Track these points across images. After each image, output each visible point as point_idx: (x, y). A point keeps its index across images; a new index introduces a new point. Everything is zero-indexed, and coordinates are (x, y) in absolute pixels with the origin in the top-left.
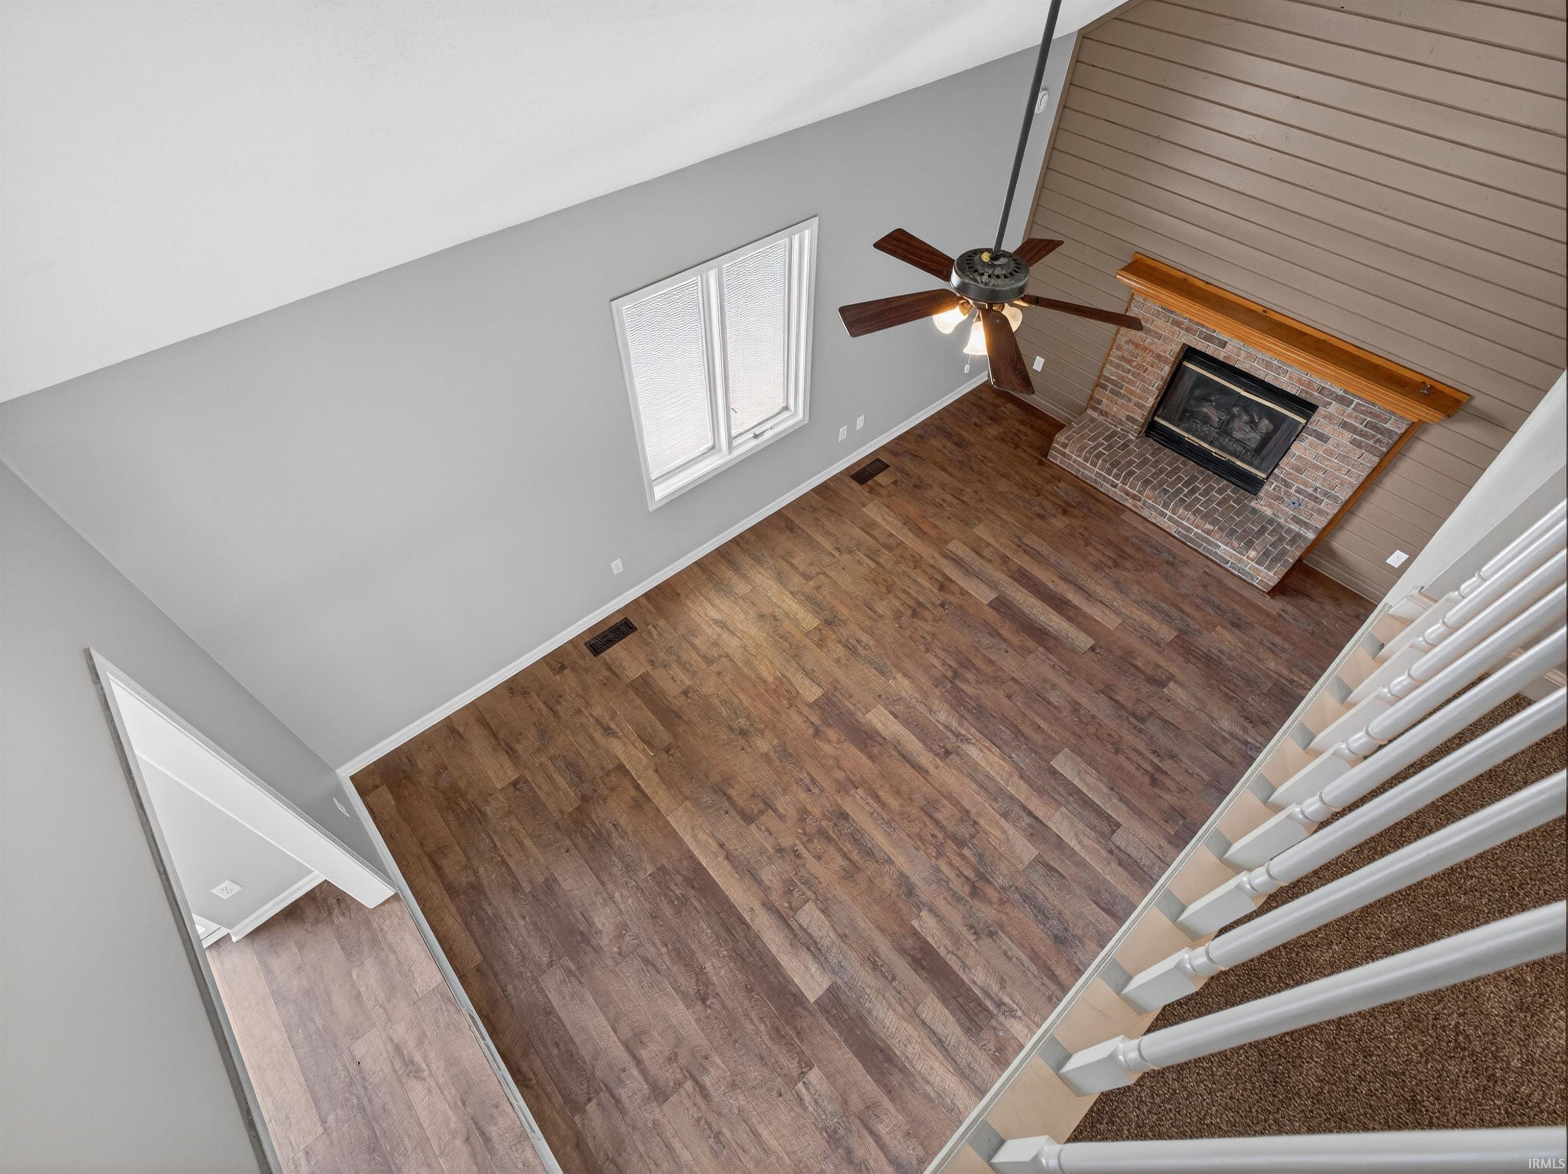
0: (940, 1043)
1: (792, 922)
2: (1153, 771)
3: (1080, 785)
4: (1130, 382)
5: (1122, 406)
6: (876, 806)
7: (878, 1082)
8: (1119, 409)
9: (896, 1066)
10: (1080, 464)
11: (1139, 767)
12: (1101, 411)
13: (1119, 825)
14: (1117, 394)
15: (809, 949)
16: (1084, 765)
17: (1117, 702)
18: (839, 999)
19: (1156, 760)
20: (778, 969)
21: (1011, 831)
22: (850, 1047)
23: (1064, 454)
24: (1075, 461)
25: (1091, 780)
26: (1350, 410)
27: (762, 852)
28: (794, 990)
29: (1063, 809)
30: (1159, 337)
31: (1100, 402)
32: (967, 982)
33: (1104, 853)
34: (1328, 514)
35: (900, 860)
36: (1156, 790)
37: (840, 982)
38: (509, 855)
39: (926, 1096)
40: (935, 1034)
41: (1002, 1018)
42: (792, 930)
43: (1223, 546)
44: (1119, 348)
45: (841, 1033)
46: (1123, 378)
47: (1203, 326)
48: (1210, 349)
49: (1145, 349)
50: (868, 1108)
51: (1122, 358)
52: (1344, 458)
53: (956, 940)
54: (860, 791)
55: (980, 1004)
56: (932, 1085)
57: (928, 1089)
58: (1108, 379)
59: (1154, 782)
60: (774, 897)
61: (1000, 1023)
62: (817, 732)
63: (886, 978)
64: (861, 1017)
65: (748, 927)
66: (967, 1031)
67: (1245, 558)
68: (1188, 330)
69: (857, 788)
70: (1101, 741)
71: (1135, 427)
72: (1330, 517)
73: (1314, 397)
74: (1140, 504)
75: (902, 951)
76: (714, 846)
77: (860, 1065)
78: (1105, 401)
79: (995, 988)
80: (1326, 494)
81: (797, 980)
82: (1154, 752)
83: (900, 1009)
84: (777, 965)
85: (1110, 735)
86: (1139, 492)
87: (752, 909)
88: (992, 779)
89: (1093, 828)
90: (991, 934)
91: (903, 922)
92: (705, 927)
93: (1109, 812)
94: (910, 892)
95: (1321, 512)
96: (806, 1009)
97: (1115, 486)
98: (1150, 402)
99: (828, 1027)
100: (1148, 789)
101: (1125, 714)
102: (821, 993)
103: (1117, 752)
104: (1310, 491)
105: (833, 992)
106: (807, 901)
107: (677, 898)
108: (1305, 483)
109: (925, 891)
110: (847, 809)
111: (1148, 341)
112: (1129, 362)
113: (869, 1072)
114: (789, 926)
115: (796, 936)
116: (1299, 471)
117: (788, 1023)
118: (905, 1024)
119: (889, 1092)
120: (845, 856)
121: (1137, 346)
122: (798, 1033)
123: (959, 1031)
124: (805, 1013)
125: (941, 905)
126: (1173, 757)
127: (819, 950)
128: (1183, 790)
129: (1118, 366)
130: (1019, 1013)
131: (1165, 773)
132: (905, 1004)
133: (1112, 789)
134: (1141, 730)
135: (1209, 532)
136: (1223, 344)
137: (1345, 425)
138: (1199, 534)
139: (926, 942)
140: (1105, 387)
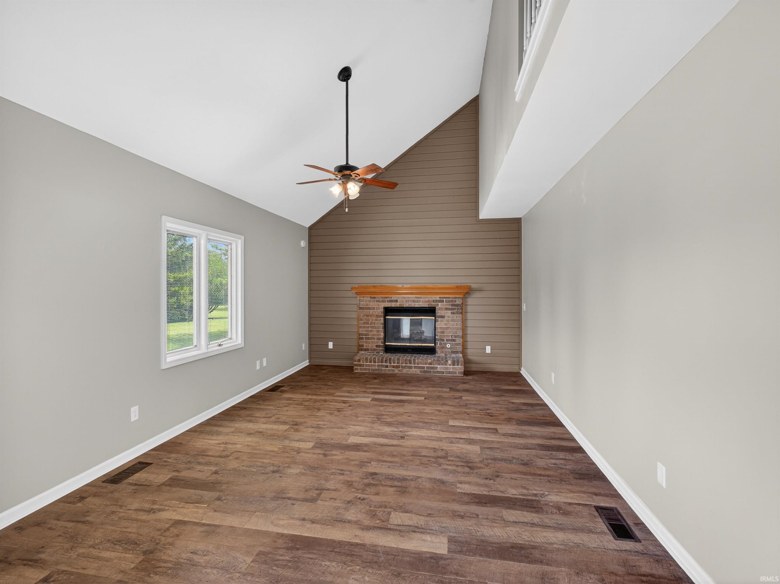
0: (533, 525)
1: (392, 527)
2: (487, 414)
3: (468, 425)
4: (371, 331)
5: (372, 342)
6: (387, 464)
7: (529, 562)
8: (371, 345)
9: (528, 548)
10: (369, 365)
11: (481, 415)
12: (365, 349)
13: (496, 428)
14: (368, 339)
15: (414, 532)
16: (462, 420)
17: (451, 405)
18: (460, 542)
19: (484, 412)
20: (405, 552)
21: (460, 445)
22: (494, 558)
23: (360, 365)
24: (366, 365)
25: (470, 423)
26: (445, 303)
27: (337, 508)
28: (428, 555)
29: (471, 433)
30: (374, 309)
31: (363, 346)
32: (511, 496)
33: (503, 437)
34: (460, 343)
35: (424, 475)
36: (495, 417)
37: (452, 534)
38: (84, 569)
39: (558, 550)
40: (527, 523)
41: (543, 499)
42: (396, 530)
43: (439, 366)
44: (361, 320)
45: (481, 555)
46: (368, 331)
47: (387, 297)
48: (393, 305)
49: (371, 315)
50: (543, 578)
51: (364, 323)
52: (453, 320)
53: (486, 486)
54: (372, 463)
55: (528, 500)
56: (556, 543)
57: (555, 546)
58: (362, 334)
60: (367, 522)
61: (545, 501)
62: (325, 455)
63: (474, 517)
64: (483, 541)
65: (363, 545)
66: (537, 512)
67: (448, 366)
68: (383, 301)
69: (370, 463)
70: (459, 414)
71: (381, 348)
72: (462, 344)
73: (433, 304)
74: (401, 369)
75: (467, 503)
76: (298, 523)
77: (511, 563)
78: (365, 344)
79: (525, 491)
80: (455, 336)
81: (424, 550)
82: (480, 410)
83: (495, 525)
84: (403, 551)
85: (460, 412)
86: (398, 363)
87: (356, 536)
88: (431, 436)
89: (489, 433)
90: (498, 476)
91: (454, 494)
92: (327, 563)
93: (489, 427)
94: (442, 482)
95: (458, 344)
96: (446, 559)
97: (387, 367)
98: (382, 335)
99: (471, 558)
102: (447, 545)
104: (450, 338)
105: (451, 540)
106: (389, 513)
107: (289, 561)
108: (448, 336)
109: (449, 478)
110: (373, 471)
111: (371, 312)
112: (368, 323)
113: (520, 561)
114: (390, 529)
115: (400, 531)
116: (443, 333)
117: (445, 574)
118: (508, 529)
119: (541, 562)
120: (391, 486)
121: (368, 316)
122: (457, 574)
123: (534, 515)
124: (447, 562)
125: (463, 479)
126: (488, 409)
127: (423, 528)
129: (364, 327)
130: (546, 493)
132: (496, 521)
134: (469, 408)
135: (430, 364)
136: (396, 301)
137: (446, 309)
138: (428, 367)
139: (474, 494)
140: (362, 338)
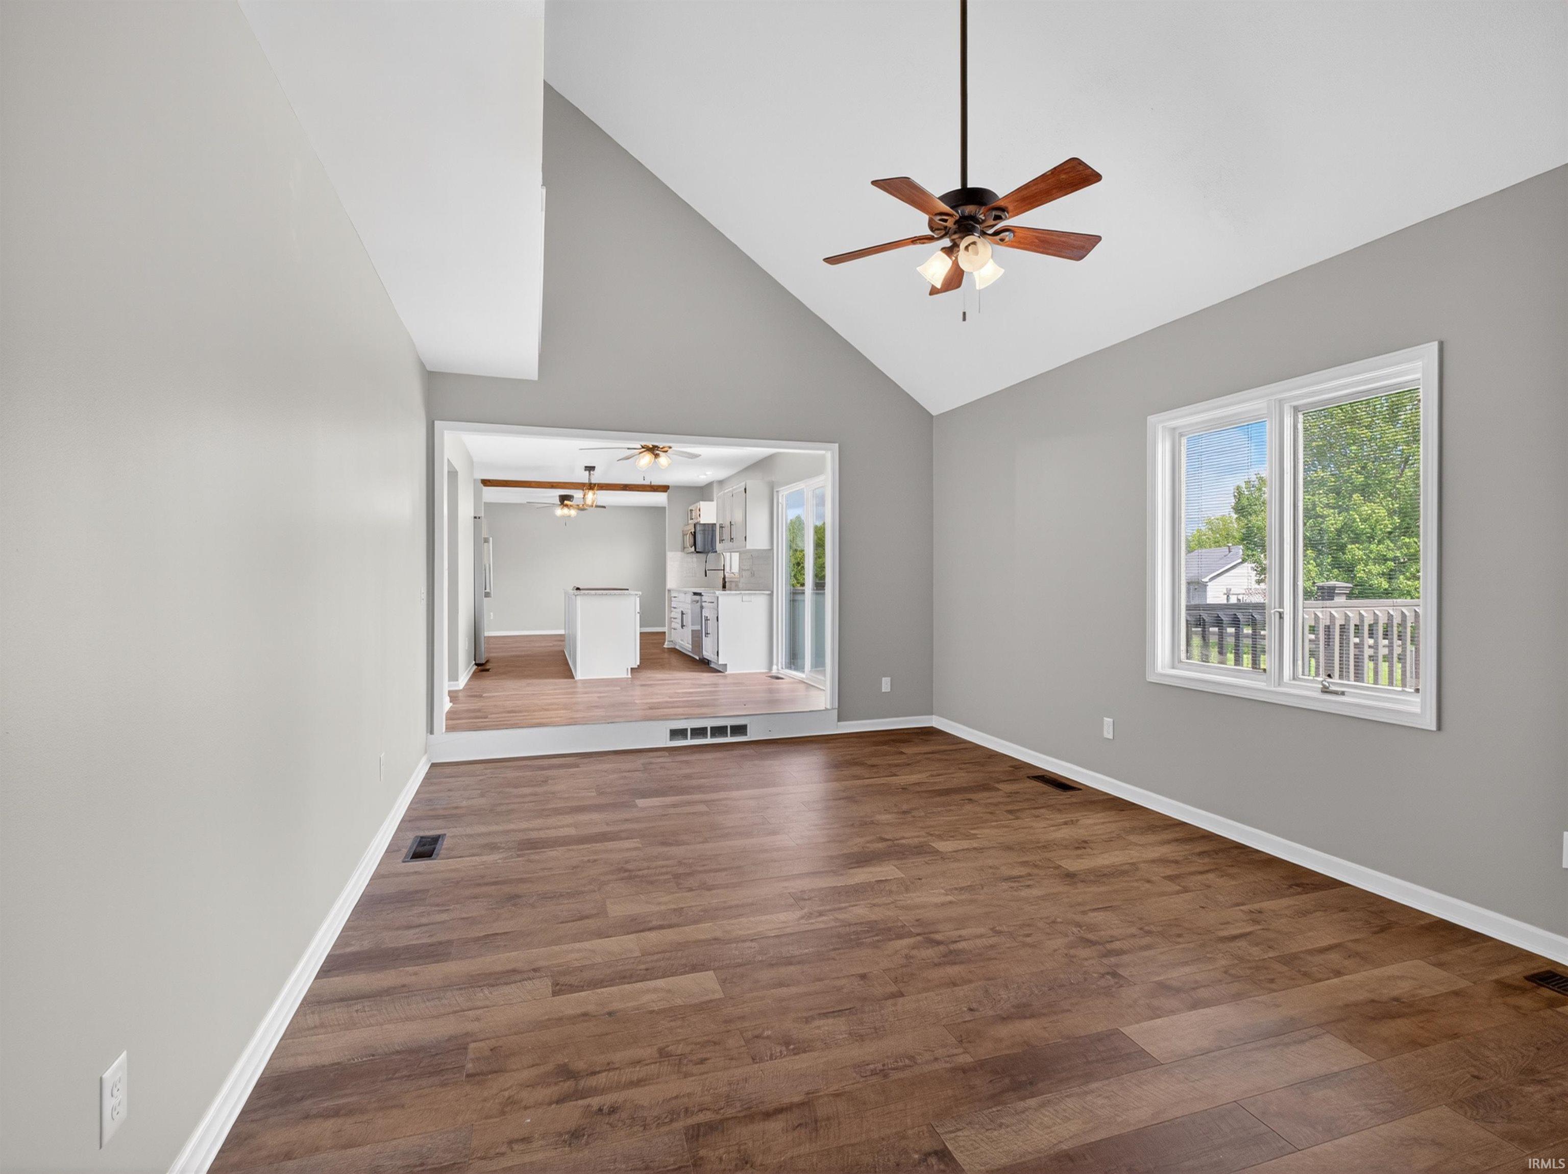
2: (582, 1083)
3: (651, 984)
11: (610, 1067)
13: (555, 994)
16: (679, 1002)
17: (768, 1115)
19: (595, 1102)
21: (655, 908)
25: (646, 998)
29: (637, 954)
33: (541, 963)
36: (550, 1067)
59: (566, 1073)
70: (704, 1045)
82: (613, 1110)
85: (702, 1061)
88: (736, 917)
89: (582, 969)
93: (583, 994)
100: (561, 1058)
101: (730, 1112)
103: (663, 1054)
126: (575, 1135)
128: (511, 1104)
131: (560, 1101)
133: (610, 1014)
134: (673, 1116)
